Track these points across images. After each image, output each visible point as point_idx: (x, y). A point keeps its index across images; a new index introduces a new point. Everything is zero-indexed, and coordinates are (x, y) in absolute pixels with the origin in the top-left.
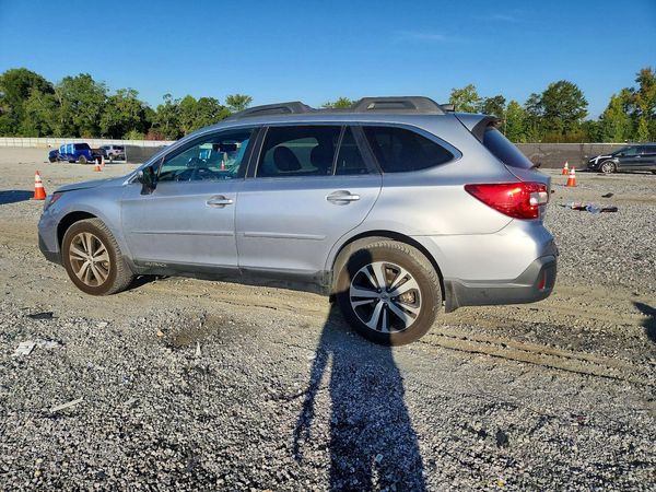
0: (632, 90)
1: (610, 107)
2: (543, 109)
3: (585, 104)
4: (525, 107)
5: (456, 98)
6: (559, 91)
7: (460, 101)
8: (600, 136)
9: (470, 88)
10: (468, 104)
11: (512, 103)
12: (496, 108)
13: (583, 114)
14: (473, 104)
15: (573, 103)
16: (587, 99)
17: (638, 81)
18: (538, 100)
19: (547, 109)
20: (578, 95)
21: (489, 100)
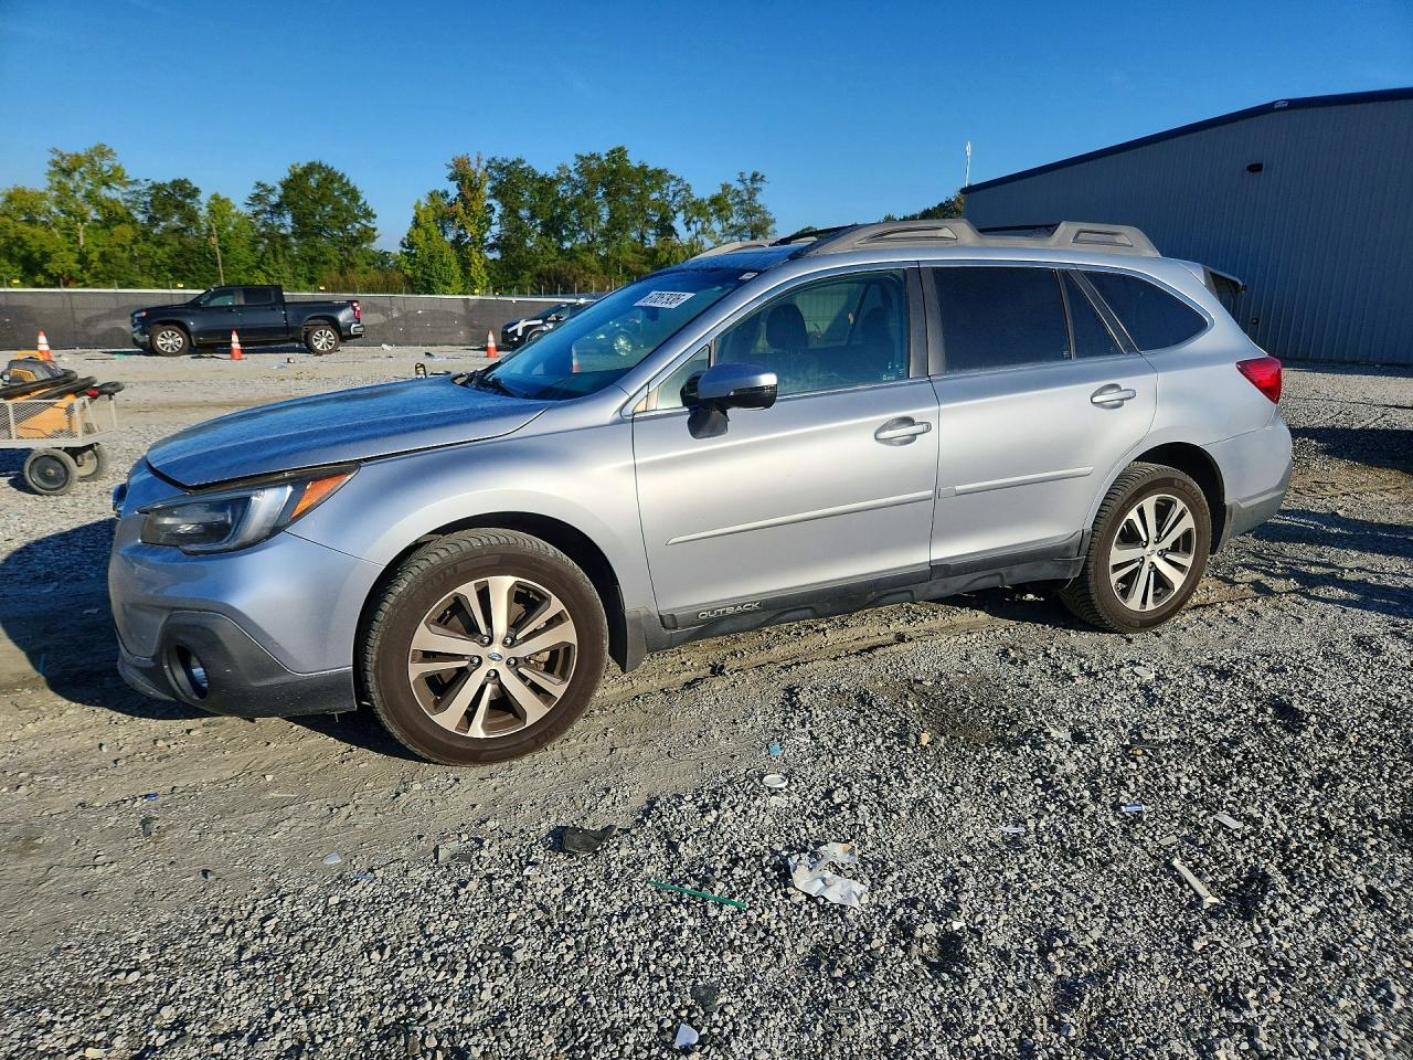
0: (445, 194)
1: (416, 223)
2: (288, 219)
3: (369, 215)
4: (249, 211)
5: (68, 173)
6: (313, 183)
7: (80, 183)
8: (428, 282)
9: (102, 152)
10: (104, 191)
11: (215, 197)
12: (180, 206)
13: (368, 235)
14: (115, 194)
15: (348, 210)
16: (371, 205)
17: (452, 178)
18: (274, 199)
19: (296, 219)
20: (354, 195)
21: (158, 188)
